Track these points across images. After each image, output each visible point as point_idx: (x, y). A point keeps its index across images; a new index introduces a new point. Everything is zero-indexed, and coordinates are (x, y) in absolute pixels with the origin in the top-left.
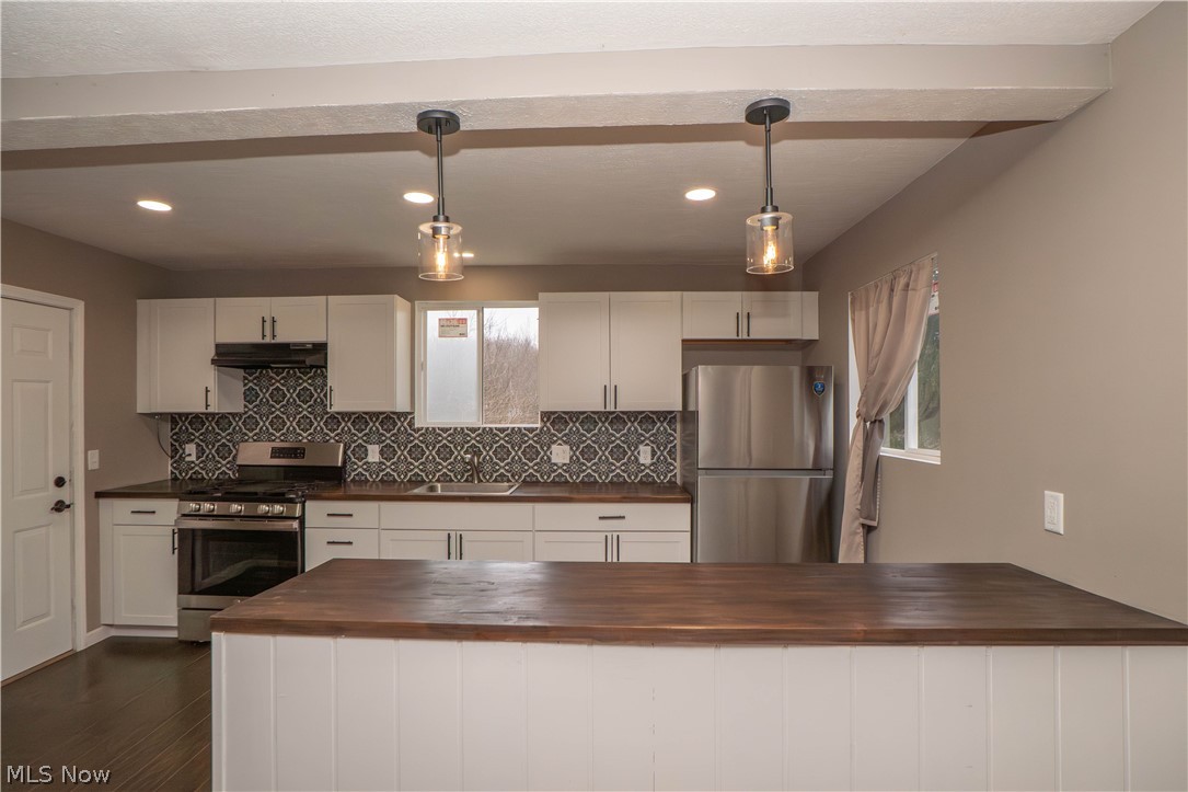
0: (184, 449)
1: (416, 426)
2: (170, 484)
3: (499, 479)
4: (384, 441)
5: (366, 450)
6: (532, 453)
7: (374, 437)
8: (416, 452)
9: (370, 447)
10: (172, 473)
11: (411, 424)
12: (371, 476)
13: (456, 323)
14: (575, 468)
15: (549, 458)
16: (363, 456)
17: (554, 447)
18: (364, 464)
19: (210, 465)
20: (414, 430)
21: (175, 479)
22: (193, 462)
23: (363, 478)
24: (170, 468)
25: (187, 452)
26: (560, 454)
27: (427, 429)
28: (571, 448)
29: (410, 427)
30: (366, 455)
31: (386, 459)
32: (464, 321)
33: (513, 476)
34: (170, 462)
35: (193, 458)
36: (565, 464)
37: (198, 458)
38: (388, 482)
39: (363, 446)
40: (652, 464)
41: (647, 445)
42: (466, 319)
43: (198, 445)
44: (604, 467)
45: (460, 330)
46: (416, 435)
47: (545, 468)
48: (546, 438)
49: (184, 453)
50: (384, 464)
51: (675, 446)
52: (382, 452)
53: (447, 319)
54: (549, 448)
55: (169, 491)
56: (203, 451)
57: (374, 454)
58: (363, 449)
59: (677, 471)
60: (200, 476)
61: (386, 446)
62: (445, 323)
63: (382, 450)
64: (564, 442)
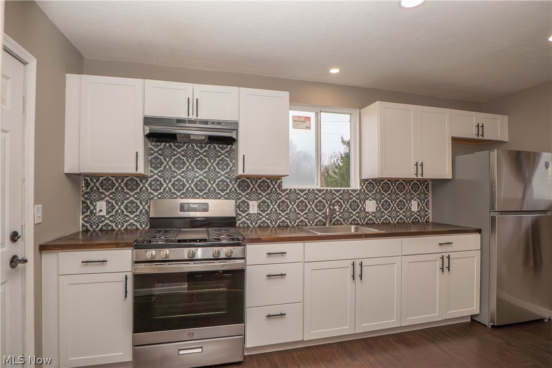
0: (95, 206)
1: (283, 188)
2: (81, 236)
3: (336, 223)
4: (261, 198)
5: (248, 205)
6: (355, 205)
7: (254, 196)
8: (283, 206)
9: (251, 203)
10: (83, 226)
11: (280, 186)
12: (252, 224)
13: (303, 120)
14: (378, 215)
15: (364, 209)
16: (246, 209)
17: (367, 201)
18: (247, 215)
19: (120, 219)
20: (282, 191)
21: (86, 231)
22: (103, 216)
23: (246, 225)
24: (81, 222)
25: (98, 209)
26: (371, 206)
27: (291, 190)
28: (377, 202)
29: (279, 188)
30: (248, 208)
31: (262, 211)
32: (308, 119)
33: (344, 221)
34: (81, 217)
35: (104, 213)
36: (373, 213)
37: (108, 213)
38: (263, 227)
39: (246, 202)
40: (418, 212)
41: (415, 200)
42: (310, 118)
43: (108, 202)
44: (394, 214)
45: (306, 124)
46: (283, 194)
47: (362, 215)
48: (362, 196)
49: (95, 208)
50: (261, 215)
51: (428, 201)
52: (259, 206)
53: (298, 117)
54: (364, 202)
55: (81, 242)
56: (113, 207)
57: (253, 207)
58: (246, 204)
59: (430, 215)
60: (110, 228)
61: (262, 202)
62: (297, 119)
63: (259, 205)
64: (373, 198)
